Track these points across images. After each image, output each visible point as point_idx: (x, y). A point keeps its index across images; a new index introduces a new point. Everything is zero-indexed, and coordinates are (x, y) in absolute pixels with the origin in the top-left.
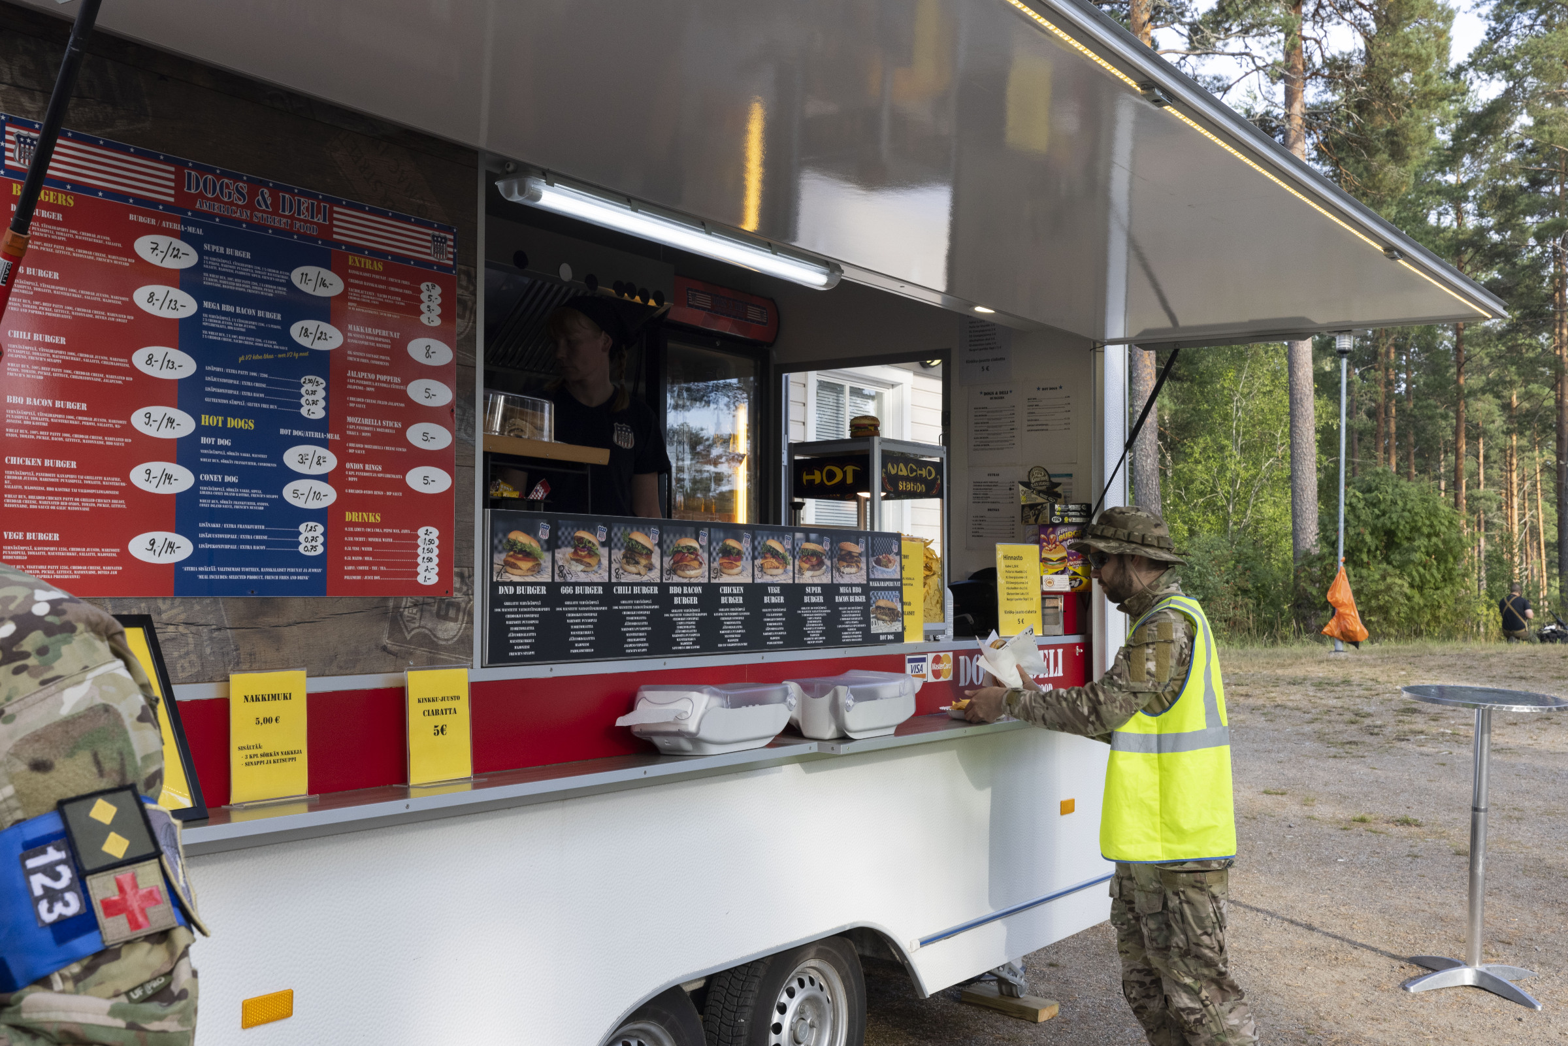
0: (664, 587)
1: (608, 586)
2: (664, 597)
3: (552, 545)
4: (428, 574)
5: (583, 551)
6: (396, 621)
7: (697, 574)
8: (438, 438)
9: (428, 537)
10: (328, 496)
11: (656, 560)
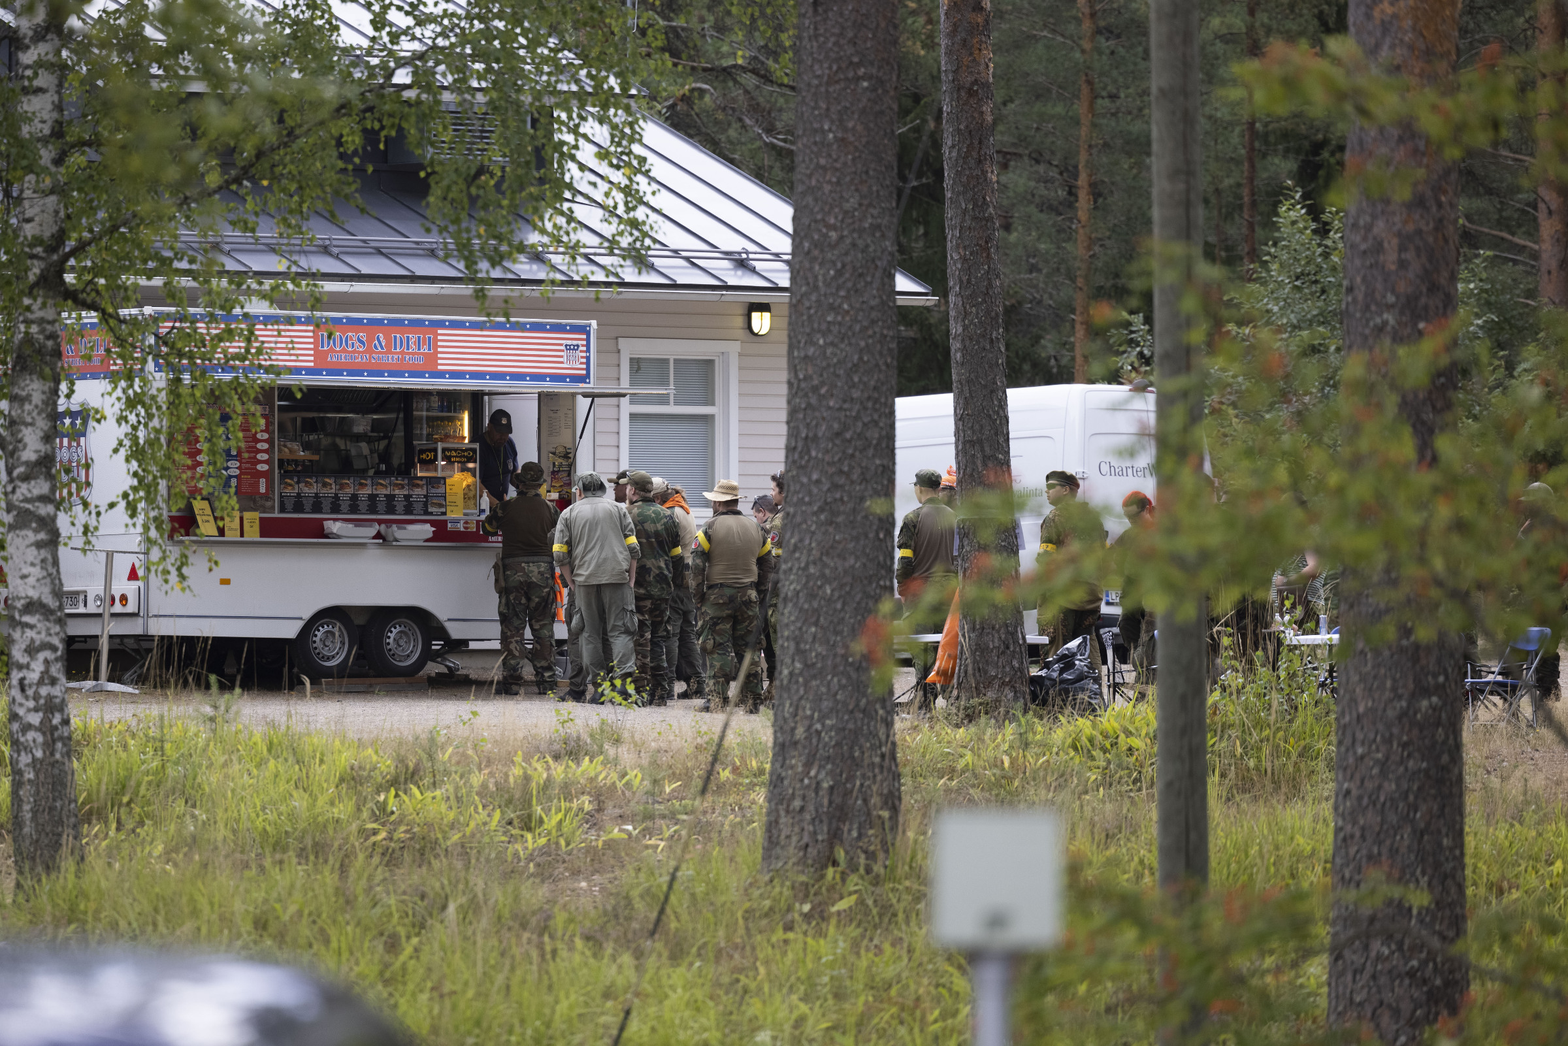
0: (336, 494)
1: (317, 494)
2: (336, 497)
3: (298, 483)
4: (263, 490)
5: (308, 484)
6: (255, 501)
7: (350, 491)
8: (265, 457)
9: (263, 481)
10: (238, 472)
11: (333, 486)
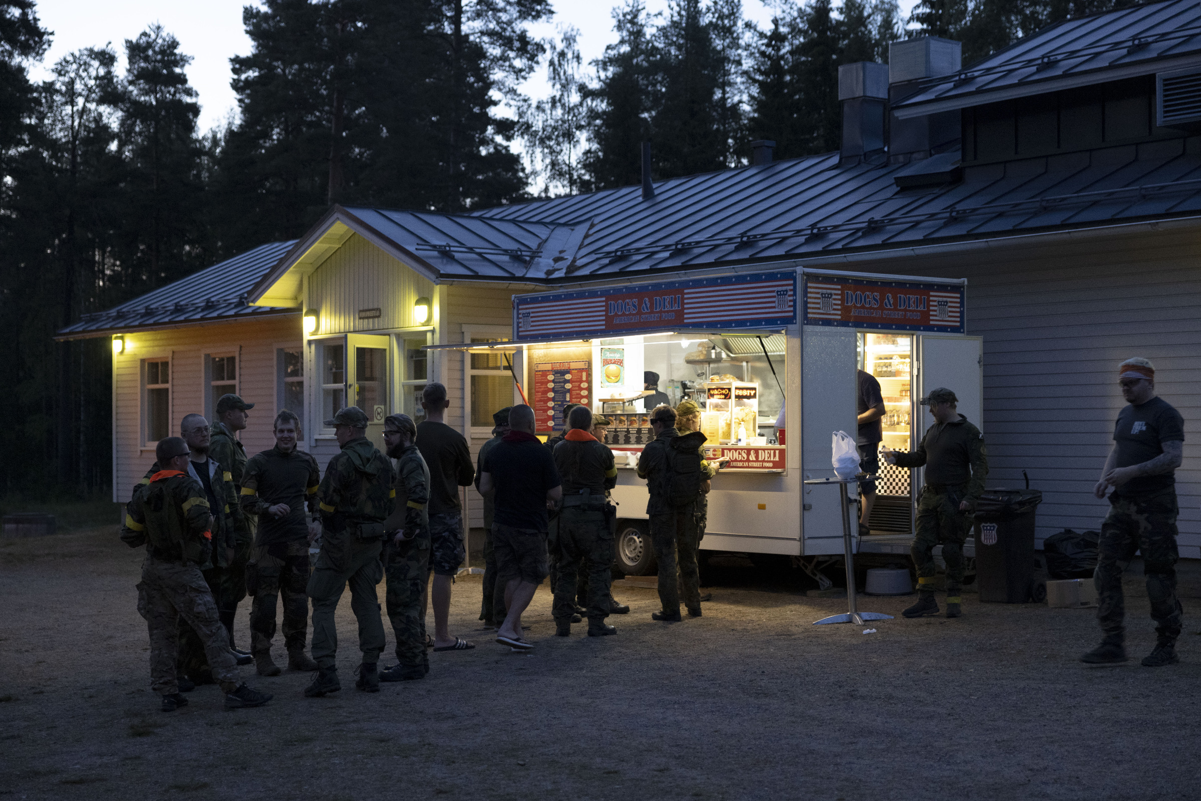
0: (628, 429)
1: (616, 429)
2: (628, 431)
7: (637, 426)
11: (626, 423)
